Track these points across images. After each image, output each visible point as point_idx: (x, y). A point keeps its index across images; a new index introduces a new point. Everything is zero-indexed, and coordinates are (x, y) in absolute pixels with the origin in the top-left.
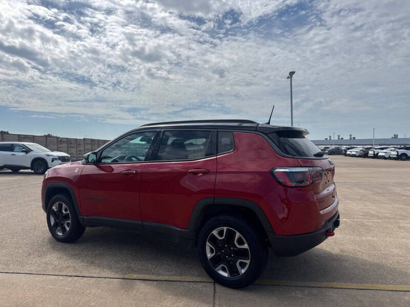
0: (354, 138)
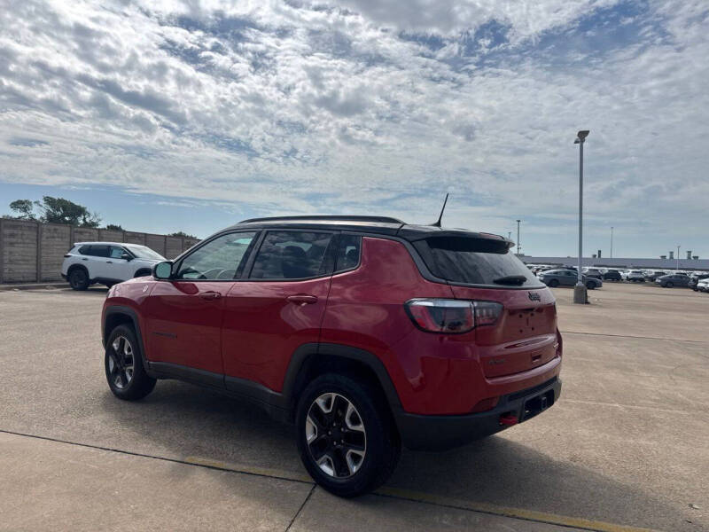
0: (696, 258)
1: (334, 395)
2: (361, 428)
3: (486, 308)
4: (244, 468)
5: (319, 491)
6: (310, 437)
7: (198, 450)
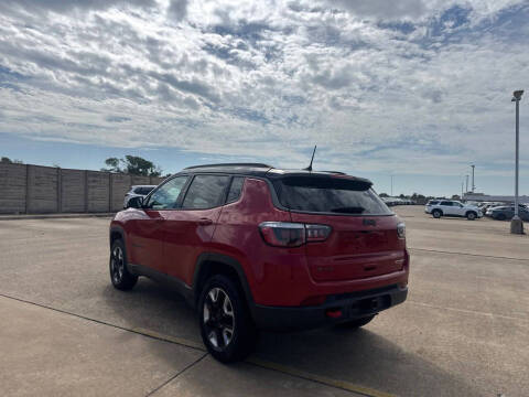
1: (218, 289)
2: (231, 313)
3: (318, 230)
4: (169, 338)
5: (209, 357)
6: (206, 318)
7: (146, 324)
